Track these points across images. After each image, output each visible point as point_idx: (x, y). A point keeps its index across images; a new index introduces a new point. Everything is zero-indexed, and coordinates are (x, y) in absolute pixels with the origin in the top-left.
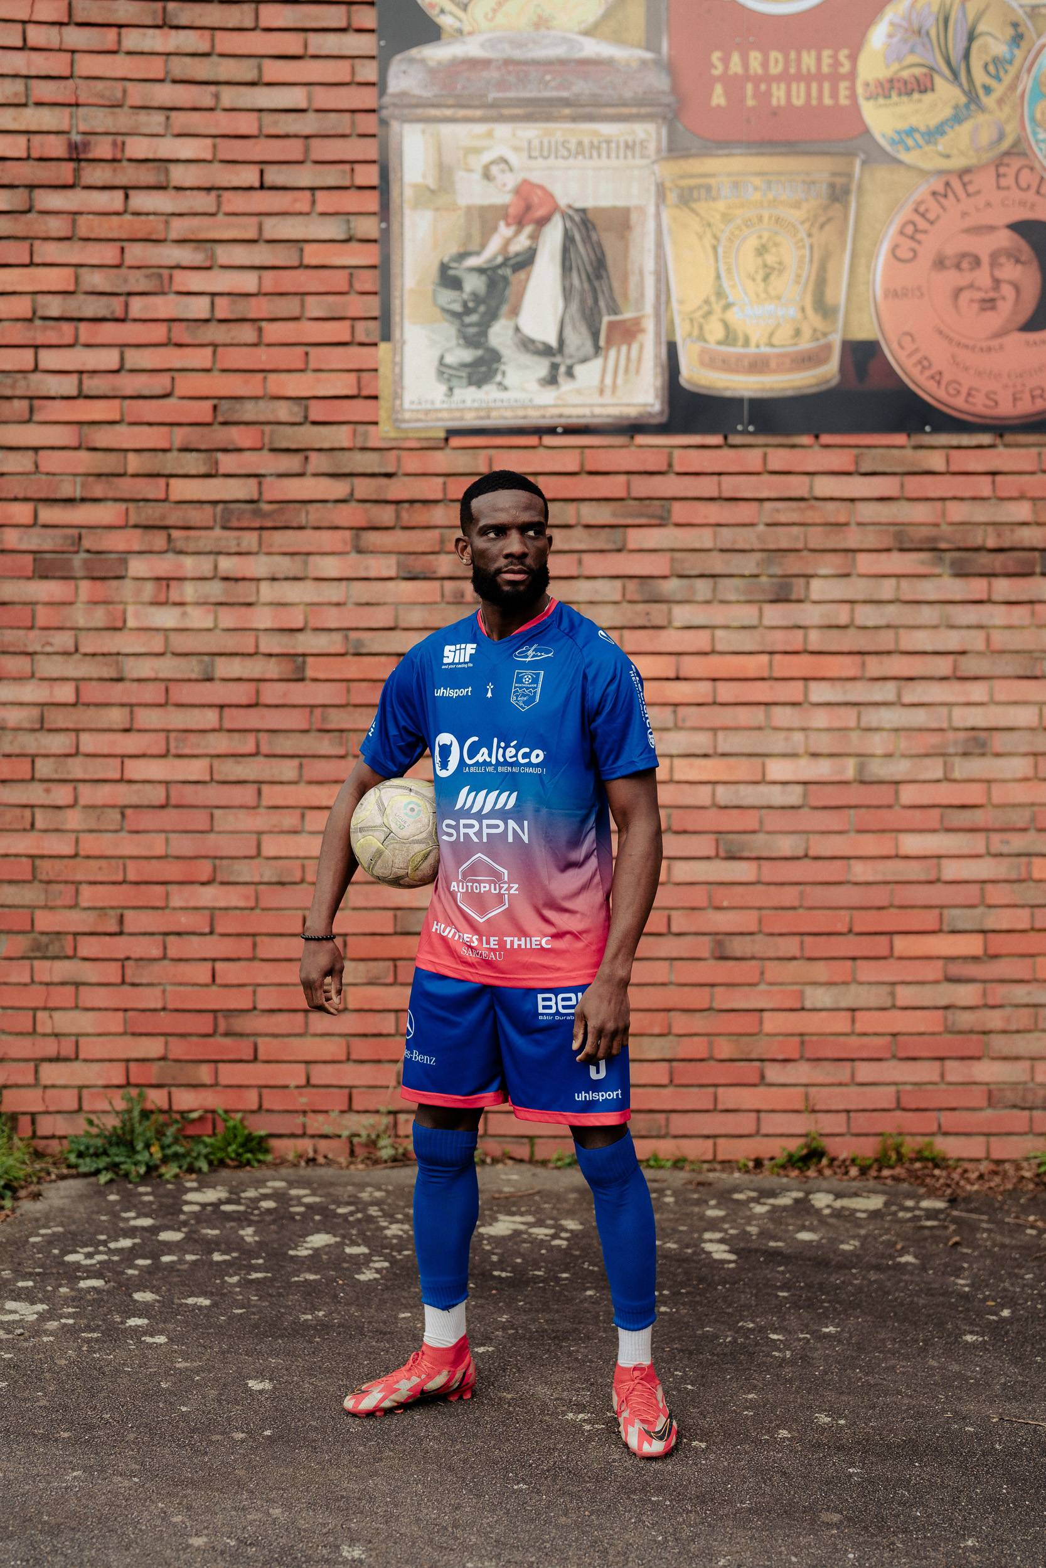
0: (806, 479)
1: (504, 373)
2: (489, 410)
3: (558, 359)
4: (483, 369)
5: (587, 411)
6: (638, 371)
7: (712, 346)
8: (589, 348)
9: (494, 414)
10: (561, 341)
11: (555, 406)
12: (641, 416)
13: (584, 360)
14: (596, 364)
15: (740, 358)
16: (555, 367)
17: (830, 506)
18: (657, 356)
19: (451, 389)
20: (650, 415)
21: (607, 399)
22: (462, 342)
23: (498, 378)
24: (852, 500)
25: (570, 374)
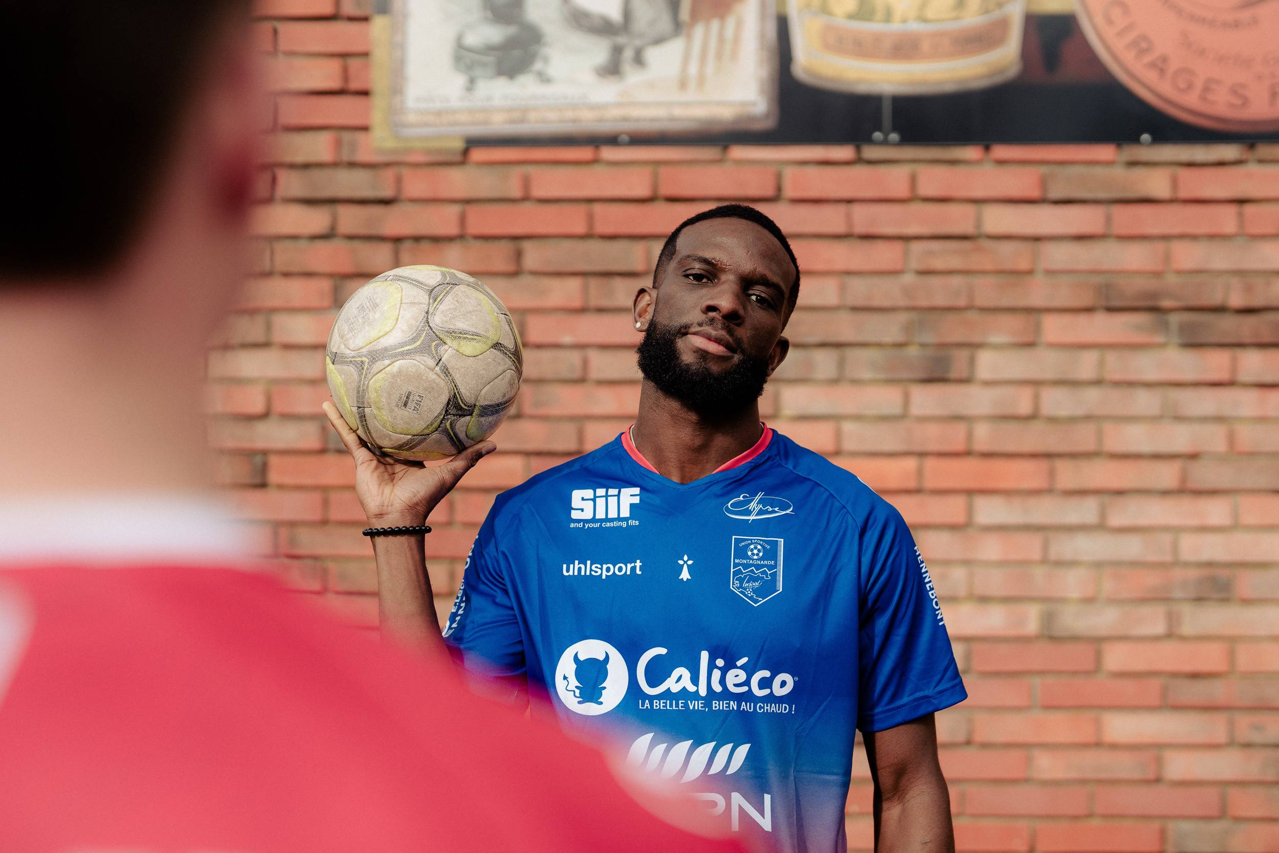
0: (970, 209)
1: (546, 60)
2: (525, 110)
3: (621, 40)
4: (516, 53)
5: (661, 112)
6: (734, 56)
7: (840, 21)
8: (665, 23)
9: (532, 116)
10: (627, 14)
11: (620, 105)
12: (738, 120)
13: (659, 41)
14: (676, 46)
15: (878, 38)
16: (617, 51)
17: (1007, 248)
18: (762, 36)
19: (472, 81)
20: (752, 119)
21: (691, 95)
22: (489, 14)
23: (538, 66)
24: (1037, 239)
25: (639, 60)
